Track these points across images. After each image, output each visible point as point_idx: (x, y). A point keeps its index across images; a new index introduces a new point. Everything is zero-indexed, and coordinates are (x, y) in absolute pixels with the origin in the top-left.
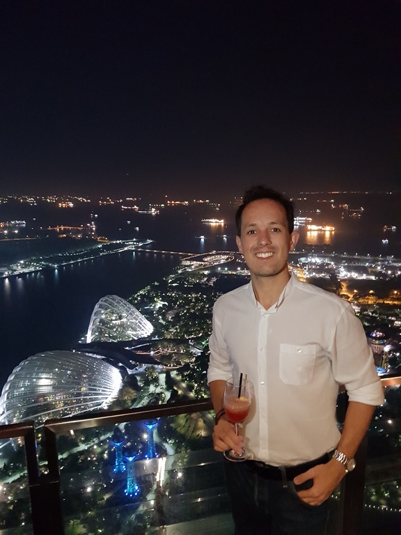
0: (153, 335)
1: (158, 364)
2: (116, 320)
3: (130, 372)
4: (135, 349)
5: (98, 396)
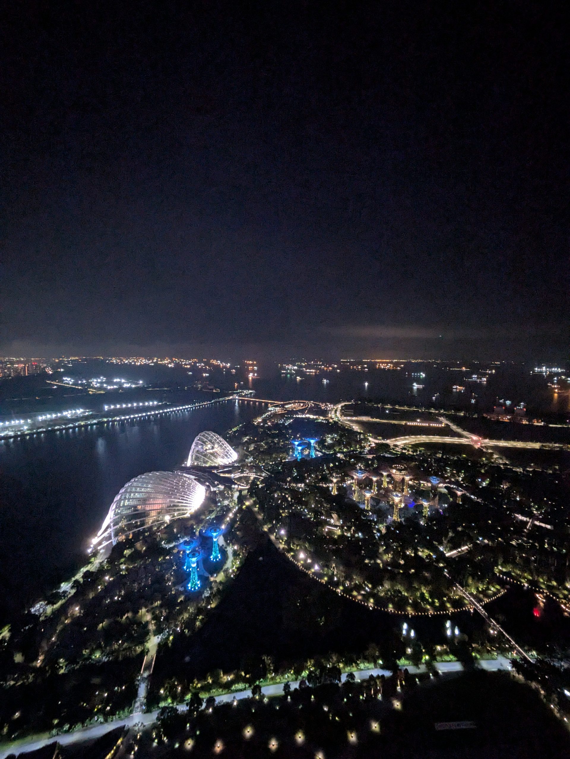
0: (235, 462)
1: (235, 484)
3: (212, 489)
4: (221, 472)
5: (184, 508)
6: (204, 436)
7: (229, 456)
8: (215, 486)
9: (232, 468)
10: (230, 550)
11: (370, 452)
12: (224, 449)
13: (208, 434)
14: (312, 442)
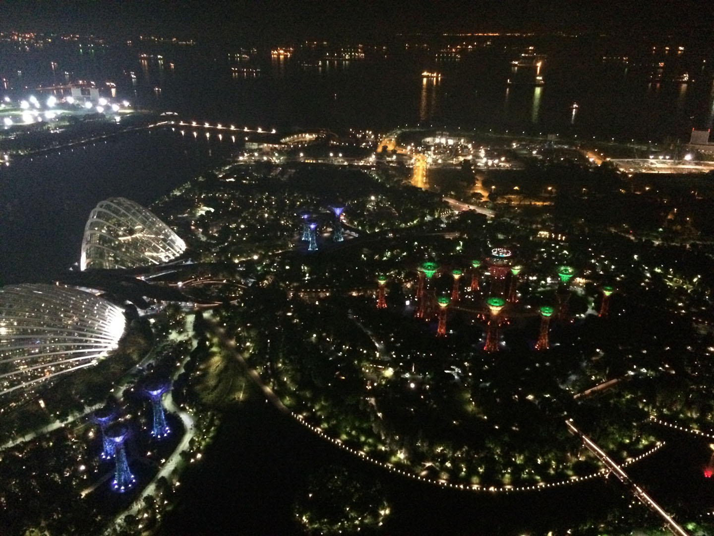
1: (187, 300)
2: (124, 235)
3: (141, 313)
4: (154, 279)
5: (86, 351)
6: (108, 207)
7: (168, 247)
8: (144, 306)
9: (176, 269)
10: (187, 419)
11: (451, 227)
12: (157, 234)
13: (119, 204)
14: (338, 211)
